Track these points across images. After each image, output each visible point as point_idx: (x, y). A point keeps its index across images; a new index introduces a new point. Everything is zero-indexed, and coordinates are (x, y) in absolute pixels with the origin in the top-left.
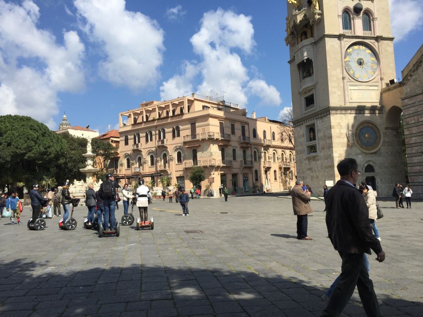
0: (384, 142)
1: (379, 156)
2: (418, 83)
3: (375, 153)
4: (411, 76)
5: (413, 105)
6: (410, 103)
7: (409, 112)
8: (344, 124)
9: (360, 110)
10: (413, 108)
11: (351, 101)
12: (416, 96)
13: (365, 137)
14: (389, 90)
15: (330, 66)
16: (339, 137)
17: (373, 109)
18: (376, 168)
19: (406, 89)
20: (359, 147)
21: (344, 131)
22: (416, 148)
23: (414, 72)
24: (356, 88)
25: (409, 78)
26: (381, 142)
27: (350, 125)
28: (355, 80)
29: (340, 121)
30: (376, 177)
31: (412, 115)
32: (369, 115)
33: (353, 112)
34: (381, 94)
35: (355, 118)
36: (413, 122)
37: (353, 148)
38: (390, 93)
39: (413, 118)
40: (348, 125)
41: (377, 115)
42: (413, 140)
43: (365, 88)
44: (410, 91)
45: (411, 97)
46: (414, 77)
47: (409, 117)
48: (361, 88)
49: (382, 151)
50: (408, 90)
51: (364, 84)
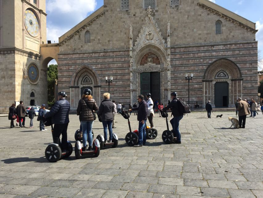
0: (40, 78)
1: (38, 87)
2: (69, 47)
3: (36, 85)
4: (66, 42)
5: (66, 59)
6: (63, 57)
7: (62, 63)
8: (22, 62)
9: (30, 54)
10: (66, 61)
11: (26, 47)
12: (68, 54)
13: (32, 73)
14: (47, 46)
15: (16, 18)
16: (19, 71)
17: (36, 56)
18: (35, 94)
19: (62, 49)
20: (29, 80)
21: (22, 67)
22: (65, 84)
23: (67, 40)
24: (29, 39)
25: (64, 43)
26: (39, 78)
27: (25, 63)
28: (29, 33)
29: (20, 60)
30: (35, 100)
31: (65, 65)
32: (34, 59)
33: (27, 55)
34: (40, 47)
35: (28, 59)
36: (65, 69)
37: (26, 80)
38: (47, 48)
39: (65, 67)
40: (24, 63)
41: (38, 60)
42: (64, 79)
43: (33, 41)
44: (64, 51)
45: (65, 54)
46: (67, 43)
47: (62, 66)
48: (31, 40)
49: (39, 84)
50: (63, 50)
51: (33, 38)
